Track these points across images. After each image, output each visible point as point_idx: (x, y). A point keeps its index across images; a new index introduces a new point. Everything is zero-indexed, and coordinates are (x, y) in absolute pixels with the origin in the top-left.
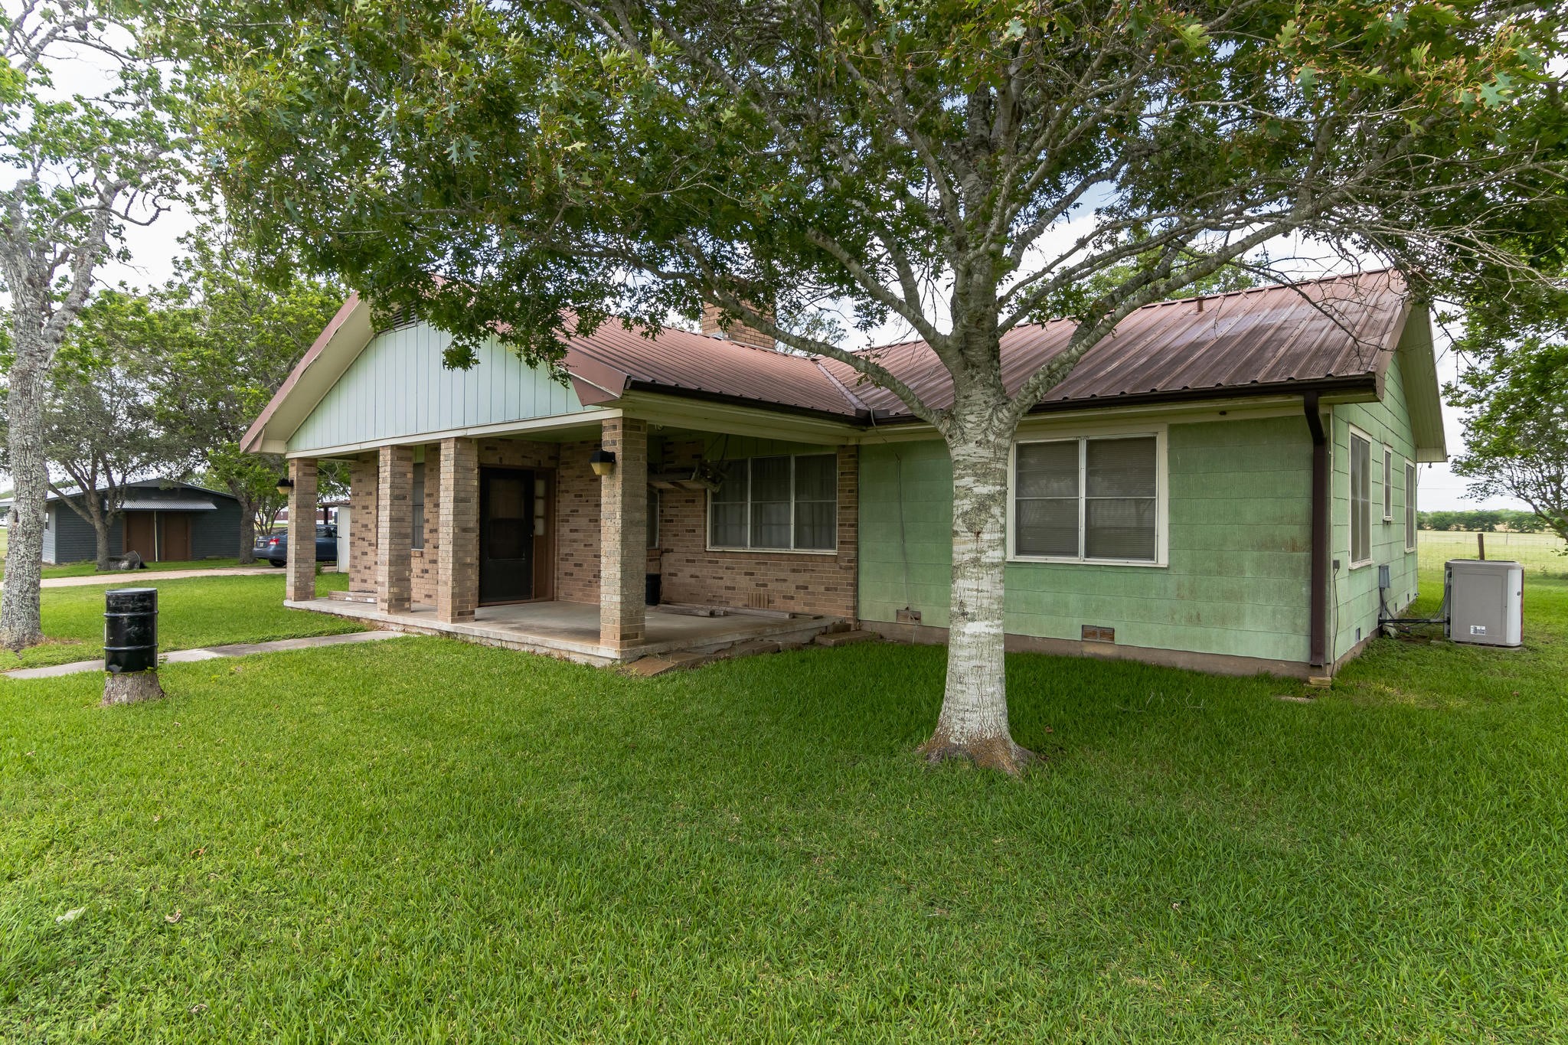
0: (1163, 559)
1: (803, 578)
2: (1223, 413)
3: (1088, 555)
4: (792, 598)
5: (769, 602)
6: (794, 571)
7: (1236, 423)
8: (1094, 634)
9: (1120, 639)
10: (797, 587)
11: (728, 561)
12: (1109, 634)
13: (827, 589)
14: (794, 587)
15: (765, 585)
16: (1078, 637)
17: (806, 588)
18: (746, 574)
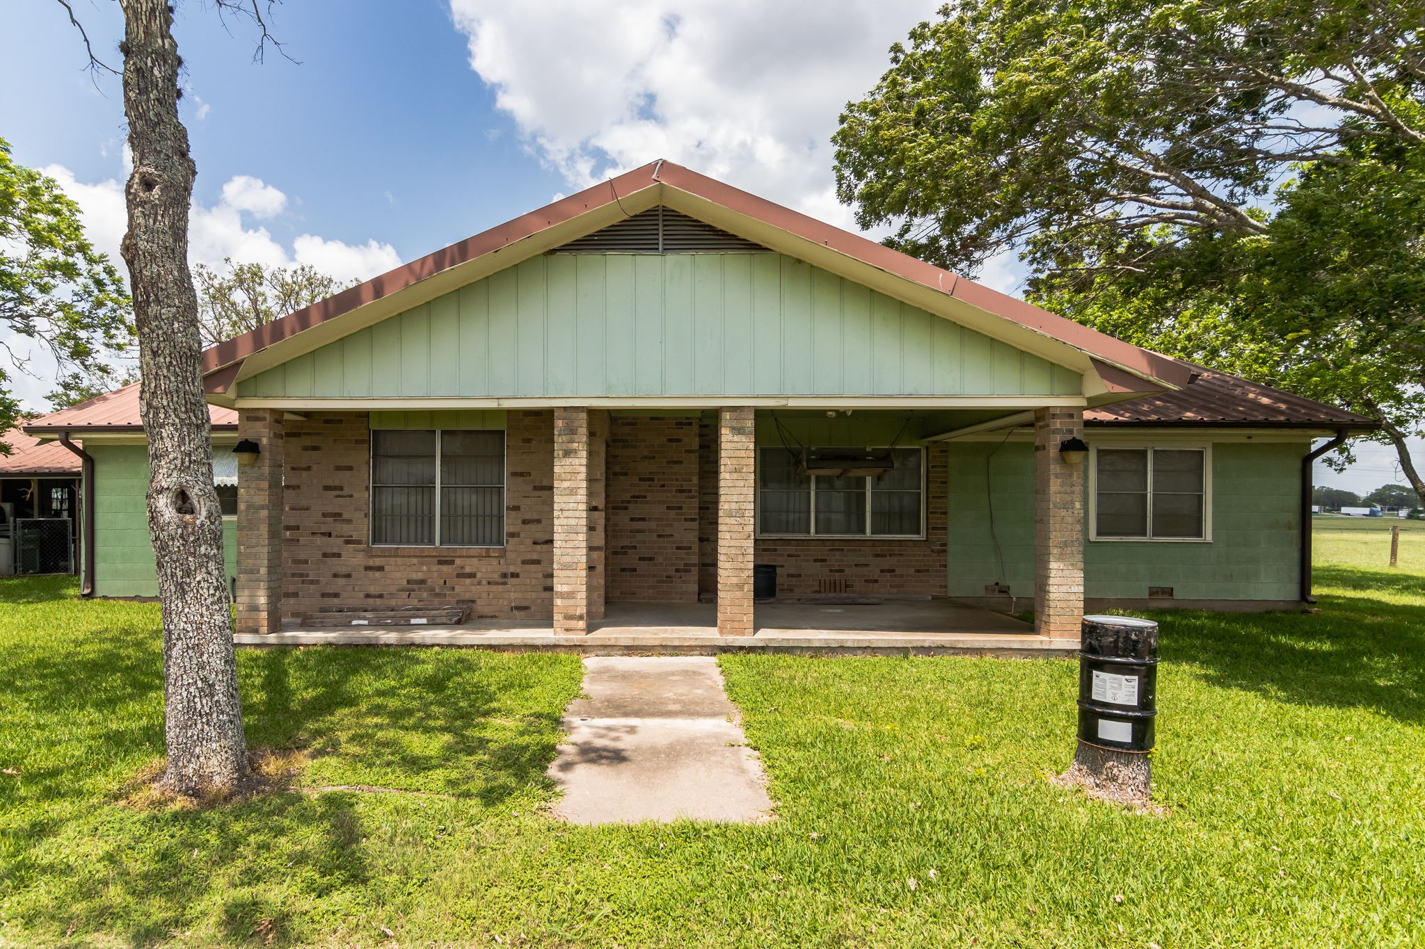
0: (1208, 536)
1: (886, 563)
2: (1249, 438)
3: (1154, 535)
4: (876, 581)
5: (847, 586)
6: (877, 556)
7: (1256, 445)
8: (1157, 593)
9: (1177, 595)
10: (882, 571)
11: (792, 549)
12: (1170, 592)
13: (918, 571)
14: (878, 571)
15: (842, 571)
16: (1146, 596)
17: (893, 571)
18: (816, 561)
